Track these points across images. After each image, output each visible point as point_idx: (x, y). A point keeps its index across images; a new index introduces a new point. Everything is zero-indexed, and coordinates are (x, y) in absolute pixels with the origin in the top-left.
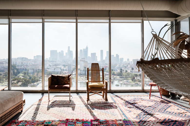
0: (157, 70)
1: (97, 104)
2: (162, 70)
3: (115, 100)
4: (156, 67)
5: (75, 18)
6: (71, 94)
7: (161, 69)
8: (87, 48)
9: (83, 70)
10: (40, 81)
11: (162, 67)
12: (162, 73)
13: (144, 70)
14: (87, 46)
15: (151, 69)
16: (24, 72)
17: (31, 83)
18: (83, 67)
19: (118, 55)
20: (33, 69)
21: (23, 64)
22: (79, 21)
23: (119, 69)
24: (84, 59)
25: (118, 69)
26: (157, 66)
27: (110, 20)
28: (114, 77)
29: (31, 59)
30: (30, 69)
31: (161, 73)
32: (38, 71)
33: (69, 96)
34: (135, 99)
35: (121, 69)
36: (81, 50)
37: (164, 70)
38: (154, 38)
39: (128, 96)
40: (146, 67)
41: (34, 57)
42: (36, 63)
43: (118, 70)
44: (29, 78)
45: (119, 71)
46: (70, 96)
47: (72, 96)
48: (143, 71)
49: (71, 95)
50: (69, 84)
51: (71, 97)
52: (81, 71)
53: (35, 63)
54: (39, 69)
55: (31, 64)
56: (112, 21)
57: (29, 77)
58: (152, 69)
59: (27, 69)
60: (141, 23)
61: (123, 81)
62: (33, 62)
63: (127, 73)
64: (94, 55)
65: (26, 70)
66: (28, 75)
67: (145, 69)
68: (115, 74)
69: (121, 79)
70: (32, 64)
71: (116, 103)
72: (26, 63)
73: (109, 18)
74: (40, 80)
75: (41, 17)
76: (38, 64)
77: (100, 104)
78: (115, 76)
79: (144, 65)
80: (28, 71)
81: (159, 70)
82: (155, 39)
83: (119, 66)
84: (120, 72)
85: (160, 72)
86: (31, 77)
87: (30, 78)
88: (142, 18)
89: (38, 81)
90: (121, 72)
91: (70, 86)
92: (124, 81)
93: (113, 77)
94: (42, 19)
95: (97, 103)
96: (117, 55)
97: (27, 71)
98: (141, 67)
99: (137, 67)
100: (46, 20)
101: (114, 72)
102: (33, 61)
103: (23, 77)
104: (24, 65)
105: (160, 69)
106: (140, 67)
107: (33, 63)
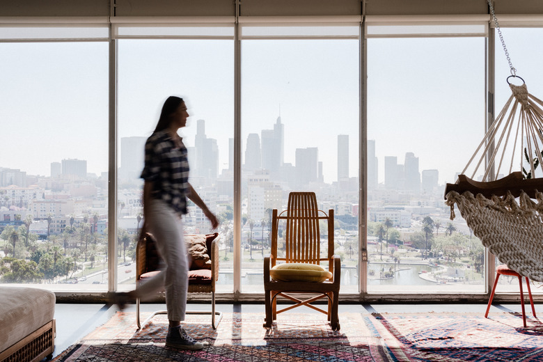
0: (513, 214)
1: (310, 338)
2: (530, 213)
3: (377, 328)
4: (511, 203)
5: (232, 20)
6: (216, 306)
7: (527, 210)
8: (279, 126)
9: (263, 224)
10: (76, 268)
11: (533, 203)
12: (529, 224)
13: (468, 213)
14: (279, 119)
15: (493, 211)
16: (11, 229)
17: (39, 277)
18: (263, 210)
19: (416, 156)
20: (49, 220)
21: (7, 199)
22: (245, 31)
23: (417, 219)
24: (264, 177)
25: (415, 216)
26: (517, 200)
27: (363, 25)
28: (395, 253)
29: (38, 177)
30: (37, 219)
31: (525, 223)
32: (68, 226)
33: (210, 314)
34: (455, 324)
35: (428, 220)
36: (253, 137)
37: (537, 213)
38: (514, 99)
39: (429, 314)
40: (474, 204)
41: (54, 166)
42: (62, 193)
43: (415, 223)
44: (32, 258)
45: (417, 227)
46: (213, 314)
47: (219, 314)
48: (465, 216)
49: (216, 311)
50: (210, 269)
51: (216, 316)
52: (252, 226)
53: (54, 190)
54: (72, 220)
55: (39, 198)
56: (370, 30)
57: (31, 252)
58: (496, 209)
59: (22, 220)
60: (483, 38)
61: (436, 272)
62: (47, 189)
63: (453, 235)
64: (307, 156)
65: (18, 222)
66: (27, 244)
67: (471, 211)
68: (400, 243)
69: (426, 262)
70: (43, 197)
71: (380, 337)
72: (18, 193)
73: (359, 19)
74: (78, 263)
75: (105, 21)
76: (68, 197)
77: (320, 340)
78: (400, 250)
79: (470, 199)
80: (27, 226)
81: (520, 213)
82: (519, 105)
83: (419, 204)
84: (424, 233)
85: (524, 221)
86: (39, 253)
87: (36, 258)
88: (487, 18)
89: (68, 269)
90: (427, 230)
91: (213, 273)
92: (441, 271)
93: (393, 252)
94: (110, 25)
95: (312, 336)
96: (410, 156)
97: (23, 226)
98: (458, 203)
99: (448, 203)
100: (121, 31)
101: (398, 229)
102: (50, 186)
103: (6, 253)
104: (11, 200)
105: (522, 212)
106: (455, 204)
107: (48, 193)
